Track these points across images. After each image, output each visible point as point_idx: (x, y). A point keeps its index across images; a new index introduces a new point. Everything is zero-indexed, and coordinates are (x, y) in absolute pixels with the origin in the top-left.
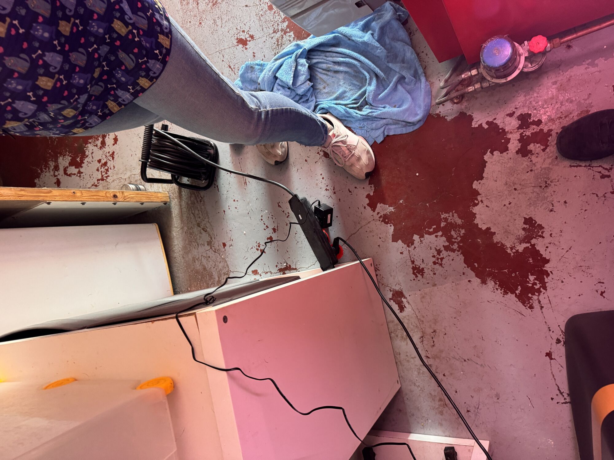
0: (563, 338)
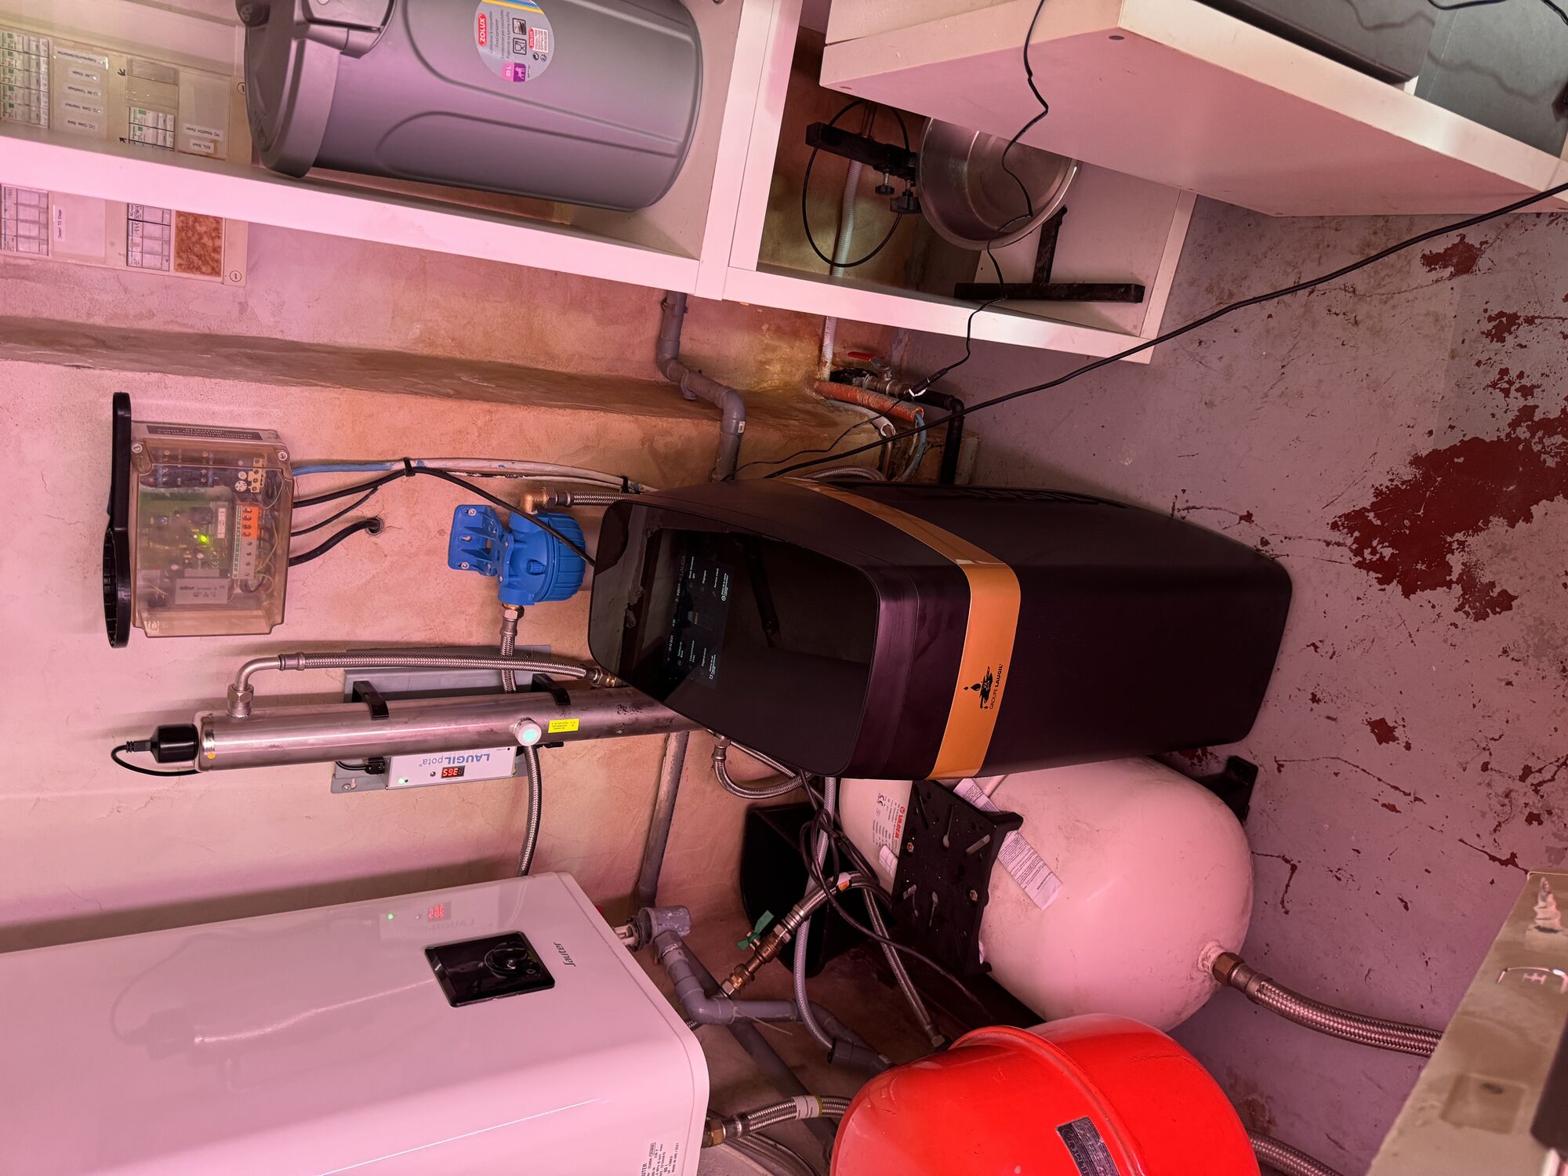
0: (1266, 551)
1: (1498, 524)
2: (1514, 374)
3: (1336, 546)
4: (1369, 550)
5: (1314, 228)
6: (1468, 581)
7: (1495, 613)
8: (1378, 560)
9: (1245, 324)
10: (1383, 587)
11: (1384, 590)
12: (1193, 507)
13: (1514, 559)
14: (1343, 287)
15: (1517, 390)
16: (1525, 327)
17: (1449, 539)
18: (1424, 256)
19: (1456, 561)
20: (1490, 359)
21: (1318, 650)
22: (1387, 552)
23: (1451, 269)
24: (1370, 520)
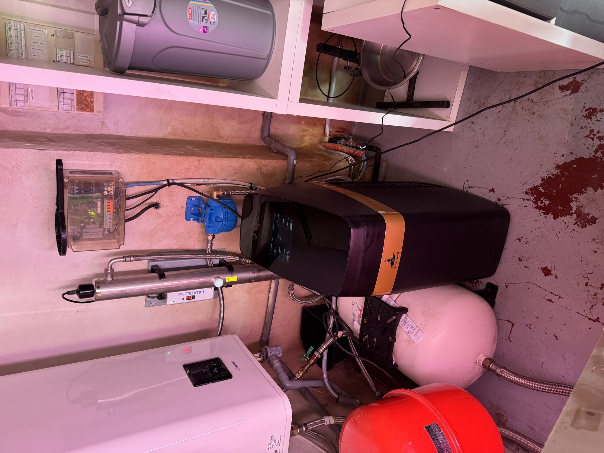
0: (500, 203)
1: (590, 190)
2: (595, 131)
3: (527, 200)
4: (540, 202)
5: (516, 76)
6: (579, 213)
7: (589, 225)
8: (543, 205)
9: (490, 115)
10: (546, 216)
11: (546, 217)
12: (471, 187)
13: (597, 204)
14: (528, 99)
15: (597, 138)
16: (600, 113)
17: (571, 197)
18: (560, 86)
19: (574, 205)
20: (586, 126)
21: (521, 241)
22: (547, 202)
23: (570, 91)
24: (540, 190)
